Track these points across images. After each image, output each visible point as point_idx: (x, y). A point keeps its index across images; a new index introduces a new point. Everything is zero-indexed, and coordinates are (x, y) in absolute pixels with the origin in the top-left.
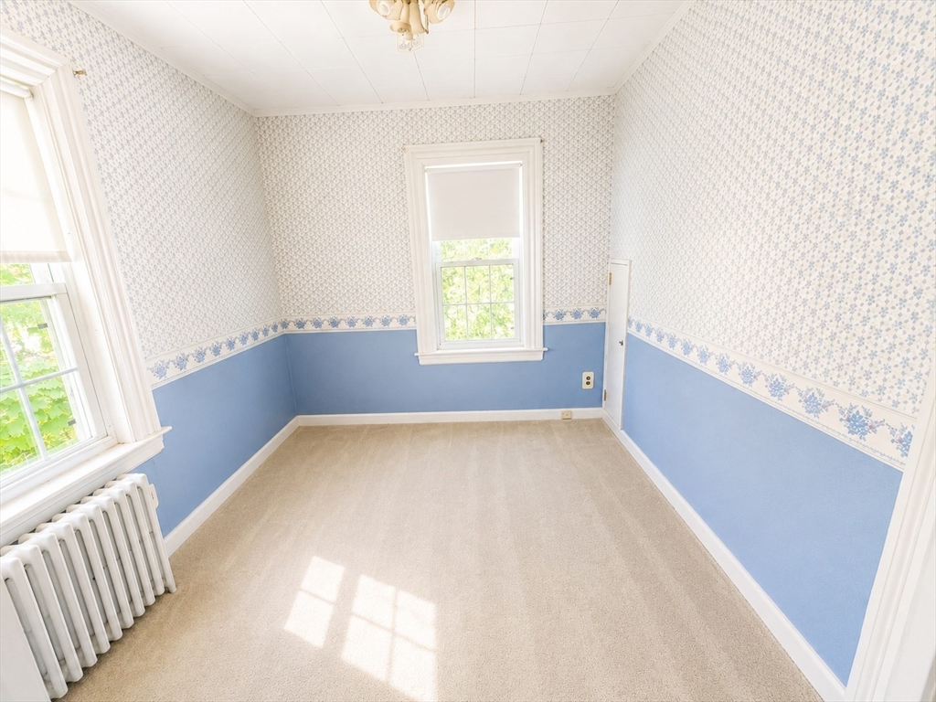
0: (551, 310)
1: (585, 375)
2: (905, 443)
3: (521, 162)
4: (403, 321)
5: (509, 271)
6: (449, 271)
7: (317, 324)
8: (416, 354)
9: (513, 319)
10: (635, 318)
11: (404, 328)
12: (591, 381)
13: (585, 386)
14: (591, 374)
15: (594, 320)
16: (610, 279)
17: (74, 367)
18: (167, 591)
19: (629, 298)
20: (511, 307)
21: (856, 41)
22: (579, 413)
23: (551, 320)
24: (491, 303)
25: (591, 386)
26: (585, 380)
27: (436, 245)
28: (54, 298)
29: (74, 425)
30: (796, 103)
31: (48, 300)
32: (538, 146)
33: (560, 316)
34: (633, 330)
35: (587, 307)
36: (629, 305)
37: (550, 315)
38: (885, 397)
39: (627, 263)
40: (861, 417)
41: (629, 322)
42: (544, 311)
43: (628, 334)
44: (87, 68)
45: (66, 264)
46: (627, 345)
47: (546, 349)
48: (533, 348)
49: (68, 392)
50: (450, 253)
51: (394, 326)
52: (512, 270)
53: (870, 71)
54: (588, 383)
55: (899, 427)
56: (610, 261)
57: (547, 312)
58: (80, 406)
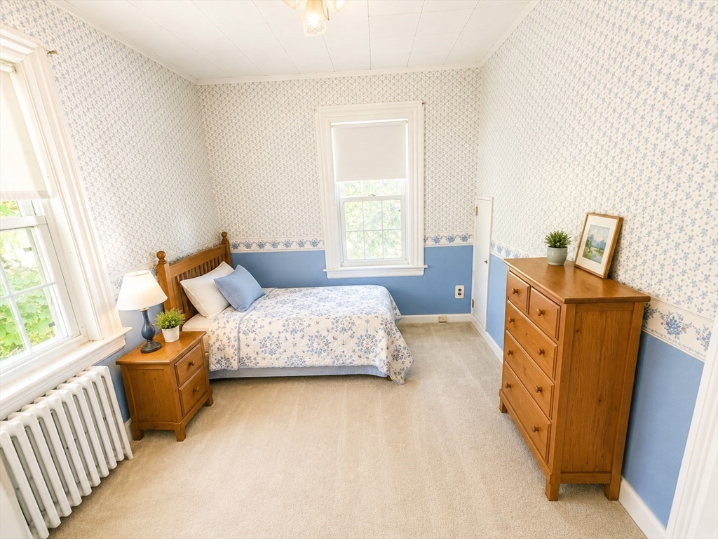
0: (431, 235)
1: (458, 287)
2: (706, 340)
3: (407, 120)
4: (314, 244)
5: (397, 205)
6: (351, 204)
7: (248, 246)
8: (324, 270)
9: (400, 242)
10: (497, 243)
11: (315, 249)
12: (462, 292)
13: (457, 296)
14: (462, 287)
15: (464, 244)
16: (477, 211)
17: (53, 281)
18: (126, 458)
19: (492, 226)
20: (399, 233)
21: (672, 28)
22: (452, 317)
23: (430, 244)
24: (383, 230)
25: (462, 296)
26: (457, 292)
27: (340, 185)
28: (36, 228)
29: (54, 327)
30: (625, 75)
31: (32, 229)
32: (421, 107)
33: (437, 240)
34: (495, 252)
35: (458, 232)
36: (491, 232)
37: (430, 239)
38: (693, 305)
39: (491, 199)
40: (676, 321)
41: (492, 245)
42: (425, 236)
43: (491, 255)
44: (58, 49)
45: (45, 200)
46: (490, 264)
47: (426, 266)
48: (416, 266)
49: (49, 301)
50: (352, 191)
51: (308, 247)
52: (399, 205)
53: (683, 50)
54: (460, 294)
55: (702, 329)
56: (477, 197)
57: (427, 236)
58: (59, 312)
